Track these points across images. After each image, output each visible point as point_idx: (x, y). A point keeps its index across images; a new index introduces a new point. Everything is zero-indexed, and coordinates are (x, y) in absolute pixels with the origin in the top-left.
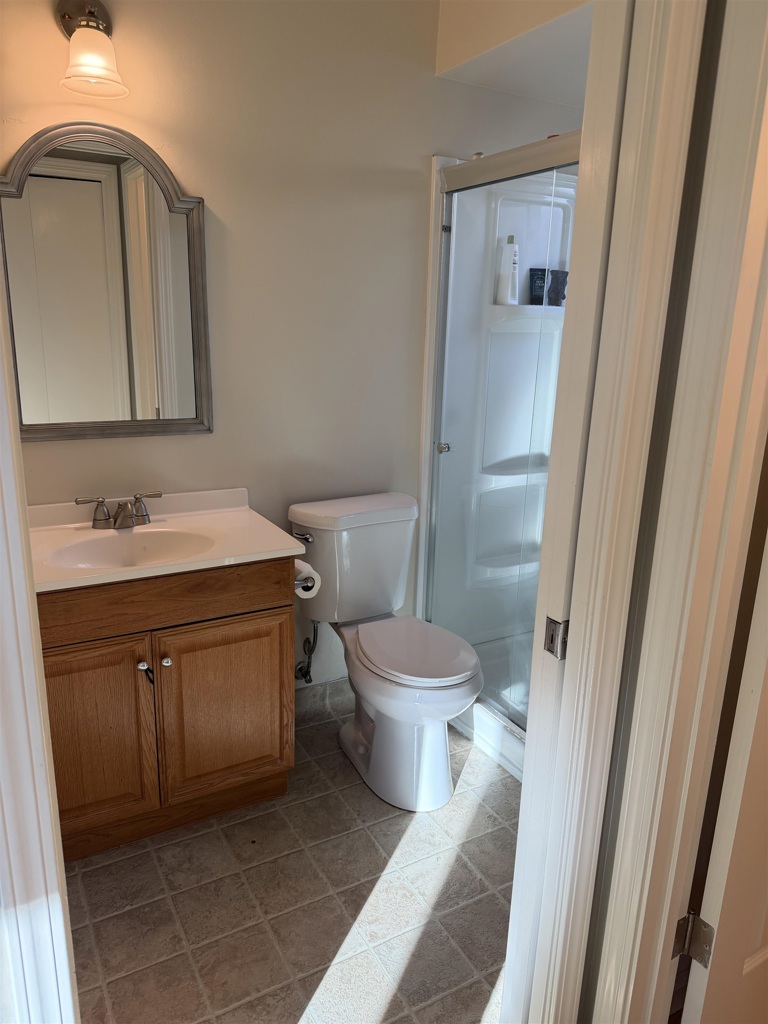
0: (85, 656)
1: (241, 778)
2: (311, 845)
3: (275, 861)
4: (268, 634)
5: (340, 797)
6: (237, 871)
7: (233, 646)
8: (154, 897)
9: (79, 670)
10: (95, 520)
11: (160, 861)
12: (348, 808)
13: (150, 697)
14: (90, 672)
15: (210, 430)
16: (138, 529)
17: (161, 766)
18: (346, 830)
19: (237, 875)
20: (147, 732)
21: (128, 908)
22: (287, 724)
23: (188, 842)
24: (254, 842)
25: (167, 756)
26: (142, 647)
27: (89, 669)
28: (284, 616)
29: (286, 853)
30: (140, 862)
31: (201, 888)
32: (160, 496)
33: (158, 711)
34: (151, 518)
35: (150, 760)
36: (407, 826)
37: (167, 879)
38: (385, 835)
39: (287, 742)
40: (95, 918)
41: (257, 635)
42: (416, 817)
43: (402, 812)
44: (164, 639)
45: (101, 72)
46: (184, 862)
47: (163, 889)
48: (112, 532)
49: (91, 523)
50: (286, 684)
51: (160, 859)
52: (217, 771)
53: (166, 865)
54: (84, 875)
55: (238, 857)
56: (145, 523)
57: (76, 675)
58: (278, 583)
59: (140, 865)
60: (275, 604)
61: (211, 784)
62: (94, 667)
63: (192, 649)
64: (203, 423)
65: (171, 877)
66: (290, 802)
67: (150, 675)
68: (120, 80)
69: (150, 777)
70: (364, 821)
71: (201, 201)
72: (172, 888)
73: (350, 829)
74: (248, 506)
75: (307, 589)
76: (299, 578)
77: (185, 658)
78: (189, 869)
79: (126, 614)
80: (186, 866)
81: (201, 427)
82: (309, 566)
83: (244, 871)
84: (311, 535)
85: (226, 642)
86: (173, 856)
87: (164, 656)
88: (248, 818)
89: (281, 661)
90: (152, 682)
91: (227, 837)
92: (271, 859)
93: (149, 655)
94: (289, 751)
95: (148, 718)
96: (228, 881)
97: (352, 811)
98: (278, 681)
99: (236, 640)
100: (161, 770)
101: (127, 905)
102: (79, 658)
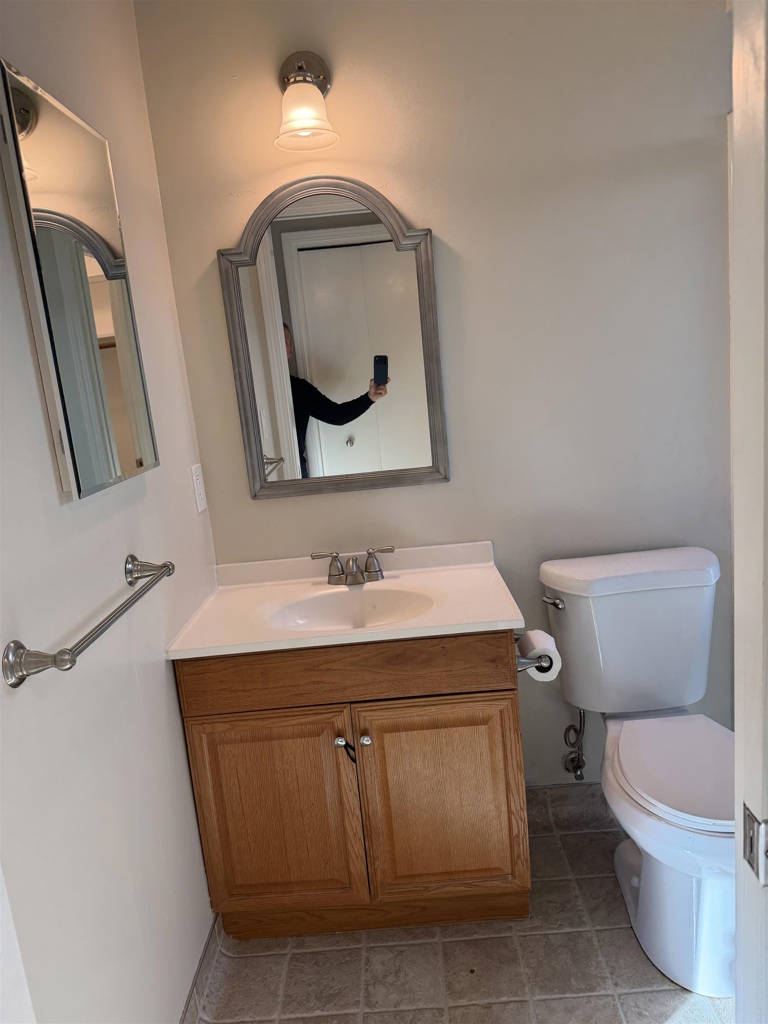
0: (285, 724)
1: (462, 888)
2: (538, 998)
3: (488, 1007)
4: (485, 721)
5: (595, 940)
6: (442, 1006)
7: (443, 732)
8: (346, 1008)
9: (280, 737)
10: (330, 576)
11: (367, 964)
12: (601, 958)
13: (352, 776)
14: (290, 741)
15: (446, 479)
16: (369, 586)
17: (368, 856)
18: (590, 991)
19: (441, 1010)
20: (351, 816)
21: (318, 1013)
22: (518, 836)
23: (403, 948)
24: (472, 971)
25: (375, 847)
26: (342, 720)
27: (289, 737)
28: (505, 703)
29: (504, 999)
30: (347, 958)
31: (397, 1014)
32: (392, 551)
33: (361, 792)
34: (384, 573)
35: (356, 847)
36: (674, 1010)
37: (366, 989)
38: (640, 1014)
39: (519, 857)
40: (284, 1013)
41: (472, 722)
42: (691, 999)
43: (672, 987)
44: (363, 714)
45: (315, 123)
46: (391, 973)
47: (358, 1001)
48: (343, 588)
49: (327, 578)
50: (513, 786)
51: (368, 961)
52: (434, 874)
53: (371, 971)
54: (294, 956)
55: (449, 986)
56: (377, 580)
57: (275, 743)
58: (493, 661)
59: (346, 962)
60: (493, 687)
61: (427, 888)
62: (293, 736)
63: (396, 729)
64: (439, 471)
65: (371, 988)
66: (531, 929)
67: (351, 752)
68: (330, 127)
69: (358, 866)
70: (616, 985)
71: (429, 232)
72: (368, 1004)
73: (594, 990)
74: (492, 563)
75: (542, 669)
76: (530, 655)
77: (387, 737)
78: (392, 984)
79: (324, 682)
80: (391, 979)
81: (438, 476)
82: (551, 640)
83: (450, 1008)
84: (562, 601)
85: (435, 725)
86: (382, 963)
87: (364, 733)
88: (475, 937)
89: (505, 756)
90: (354, 761)
91: (445, 954)
92: (486, 1001)
93: (349, 730)
94: (524, 869)
95: (351, 800)
96: (428, 1015)
97: (604, 965)
98: (504, 782)
99: (446, 725)
100: (369, 860)
101: (318, 1008)
102: (277, 725)
